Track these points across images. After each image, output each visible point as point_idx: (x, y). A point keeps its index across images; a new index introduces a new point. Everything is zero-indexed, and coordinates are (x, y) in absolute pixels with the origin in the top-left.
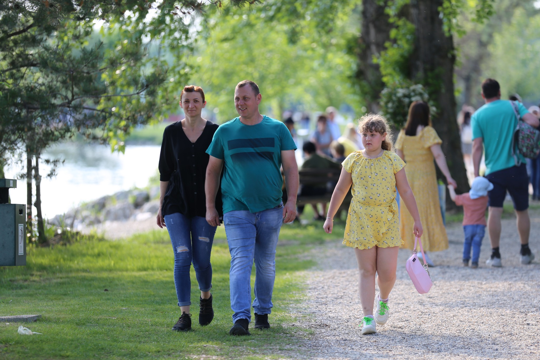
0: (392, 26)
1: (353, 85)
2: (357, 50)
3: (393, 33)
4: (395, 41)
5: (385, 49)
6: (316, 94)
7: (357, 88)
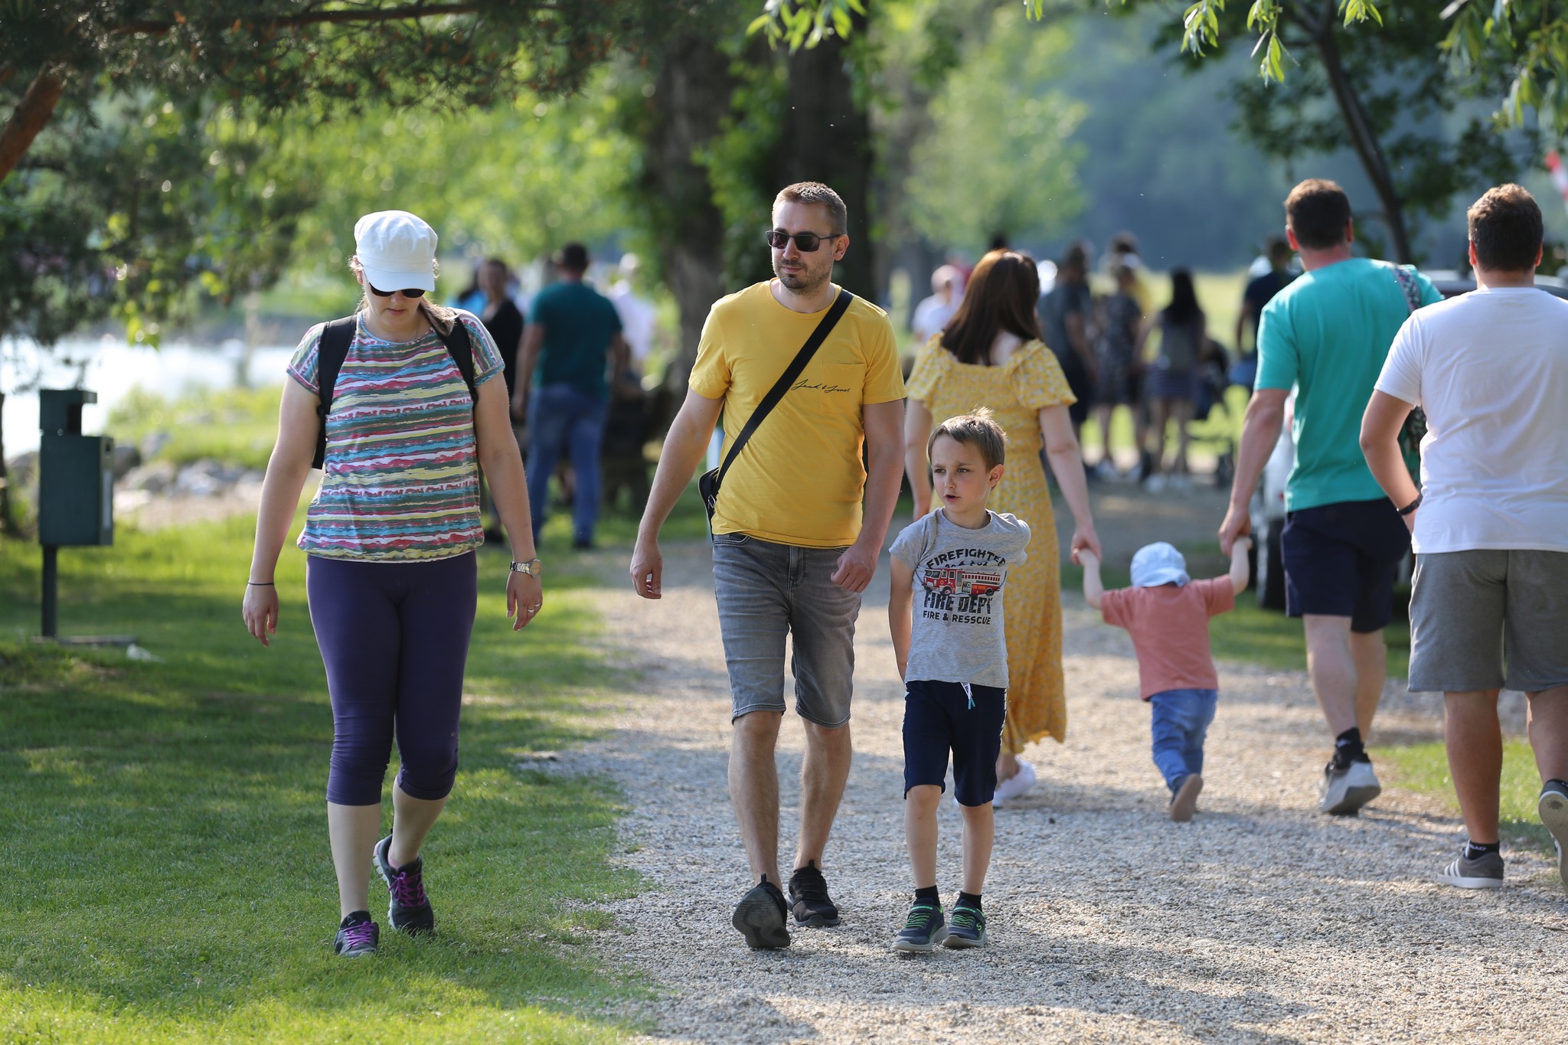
0: (738, 81)
1: (633, 206)
2: (644, 126)
3: (739, 98)
4: (740, 116)
5: (720, 132)
6: (512, 216)
7: (643, 215)
